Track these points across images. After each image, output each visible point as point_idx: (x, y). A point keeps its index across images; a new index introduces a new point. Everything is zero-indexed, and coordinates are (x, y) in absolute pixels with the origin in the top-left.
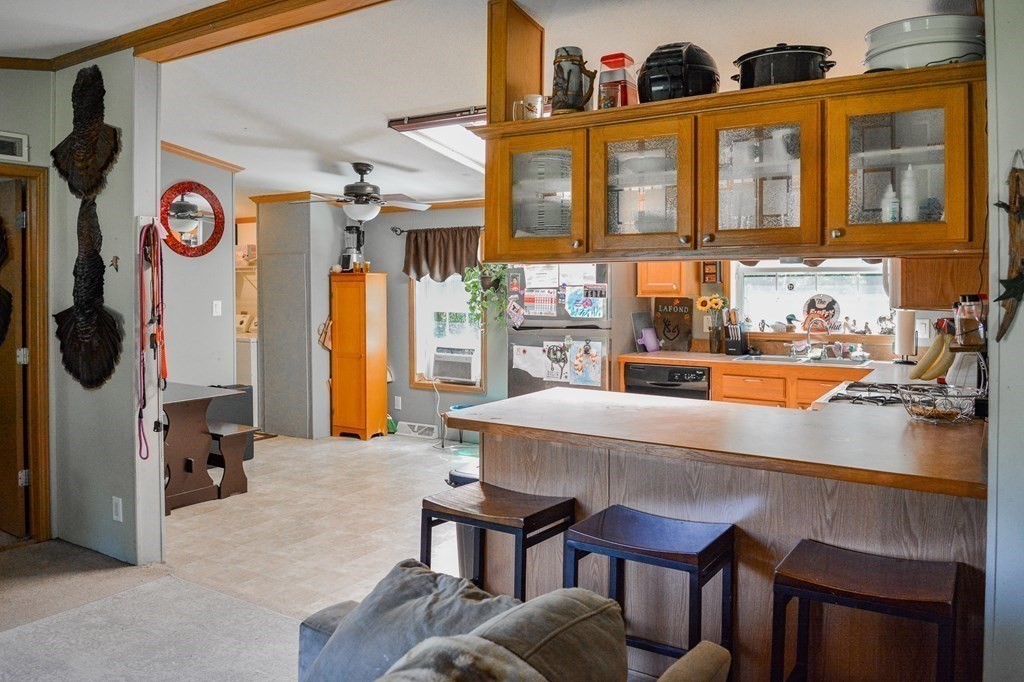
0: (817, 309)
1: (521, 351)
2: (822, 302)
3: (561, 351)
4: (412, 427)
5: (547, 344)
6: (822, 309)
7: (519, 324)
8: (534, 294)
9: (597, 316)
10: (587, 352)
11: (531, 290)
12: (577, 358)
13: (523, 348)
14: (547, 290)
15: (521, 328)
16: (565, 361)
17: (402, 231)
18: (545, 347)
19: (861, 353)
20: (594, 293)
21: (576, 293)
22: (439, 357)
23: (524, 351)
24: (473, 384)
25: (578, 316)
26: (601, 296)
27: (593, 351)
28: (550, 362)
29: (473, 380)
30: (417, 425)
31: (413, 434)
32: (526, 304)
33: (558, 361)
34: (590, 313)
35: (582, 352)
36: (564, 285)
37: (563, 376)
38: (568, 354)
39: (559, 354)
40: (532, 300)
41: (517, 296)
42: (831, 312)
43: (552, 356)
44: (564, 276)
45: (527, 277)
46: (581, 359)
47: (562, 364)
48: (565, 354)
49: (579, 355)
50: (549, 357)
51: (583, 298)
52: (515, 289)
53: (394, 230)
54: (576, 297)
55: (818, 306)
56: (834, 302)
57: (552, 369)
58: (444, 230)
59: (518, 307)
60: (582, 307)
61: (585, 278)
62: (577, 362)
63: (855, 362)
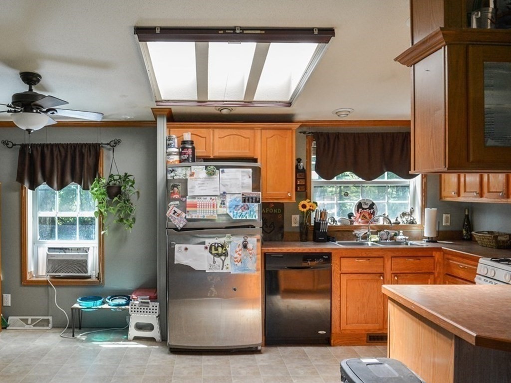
0: (363, 209)
1: (183, 249)
2: (366, 204)
3: (222, 247)
4: (26, 321)
5: (209, 241)
6: (367, 209)
7: (181, 226)
8: (196, 200)
9: (254, 218)
10: (245, 246)
11: (194, 197)
12: (236, 252)
13: (184, 246)
14: (209, 198)
15: (183, 229)
16: (226, 254)
17: (14, 145)
18: (207, 244)
19: (403, 237)
20: (250, 199)
21: (235, 200)
22: (52, 256)
23: (186, 249)
24: (89, 277)
25: (238, 218)
26: (256, 202)
27: (250, 246)
28: (212, 256)
29: (89, 274)
30: (30, 318)
31: (27, 327)
32: (188, 209)
33: (219, 255)
34: (247, 215)
35: (241, 246)
36: (224, 193)
37: (225, 267)
38: (229, 249)
39: (220, 249)
40: (195, 206)
41: (177, 202)
42: (372, 211)
43: (214, 252)
44: (224, 186)
45: (189, 187)
46: (240, 253)
47: (223, 258)
48: (226, 250)
49: (238, 249)
50: (211, 252)
51: (241, 204)
52: (177, 196)
53: (6, 143)
54: (235, 203)
55: (364, 207)
56: (373, 204)
57: (214, 262)
58: (62, 145)
59: (179, 211)
60: (240, 211)
61: (242, 187)
62: (236, 255)
63: (399, 243)
